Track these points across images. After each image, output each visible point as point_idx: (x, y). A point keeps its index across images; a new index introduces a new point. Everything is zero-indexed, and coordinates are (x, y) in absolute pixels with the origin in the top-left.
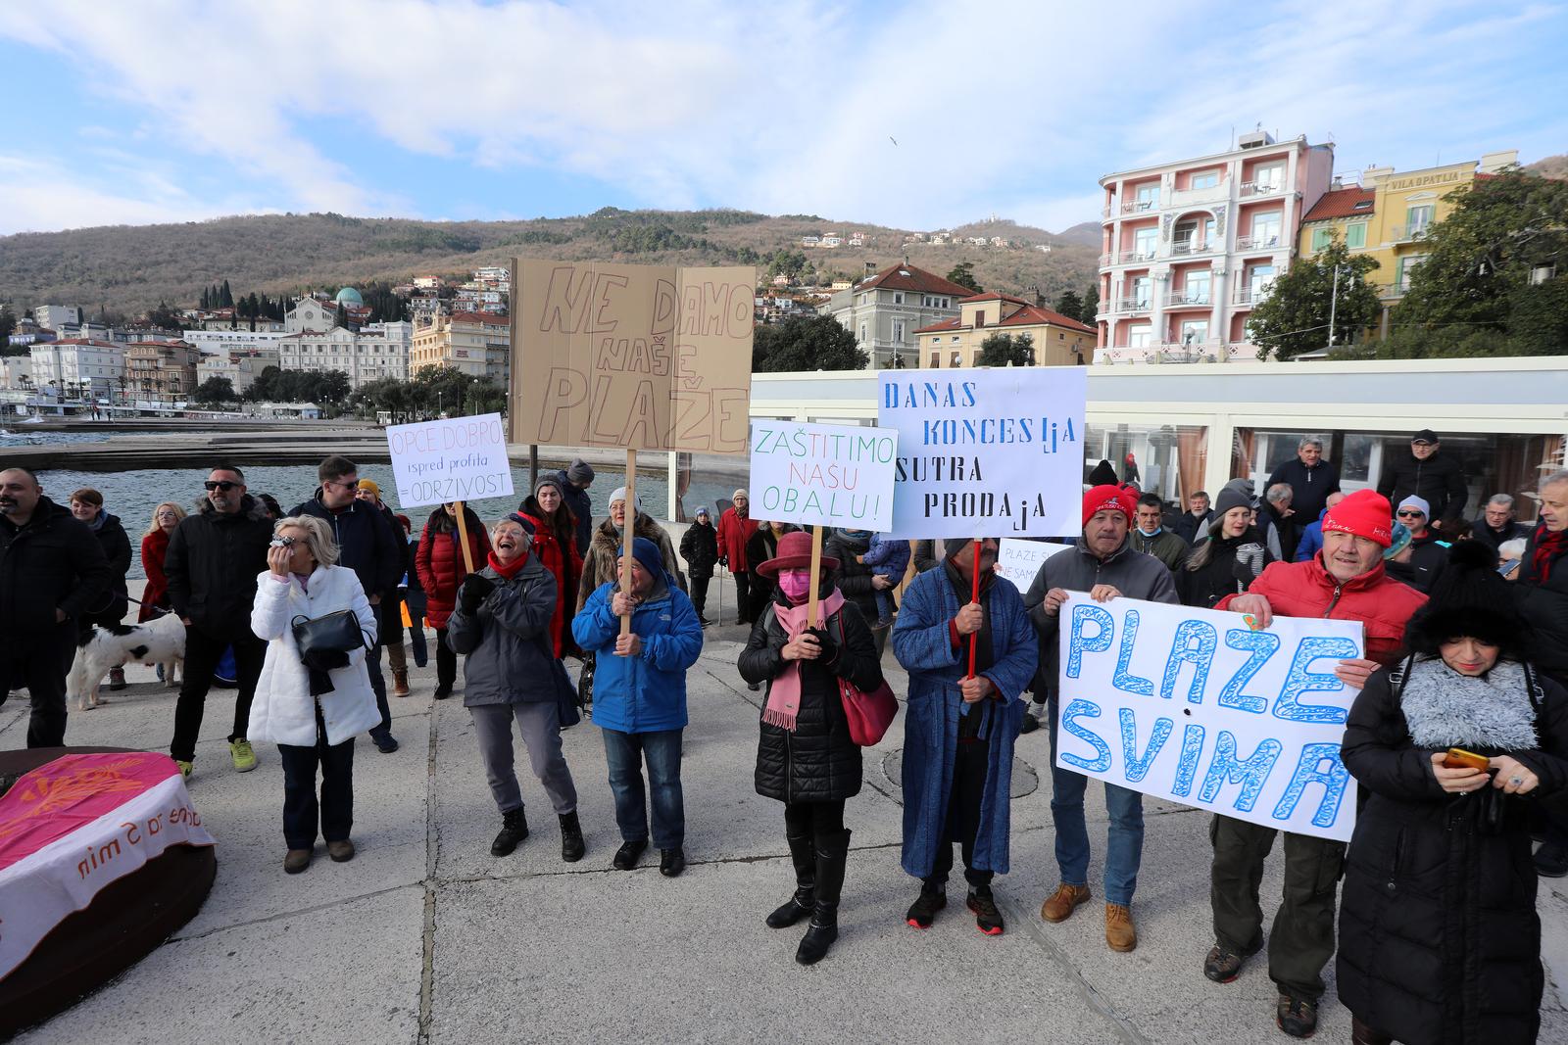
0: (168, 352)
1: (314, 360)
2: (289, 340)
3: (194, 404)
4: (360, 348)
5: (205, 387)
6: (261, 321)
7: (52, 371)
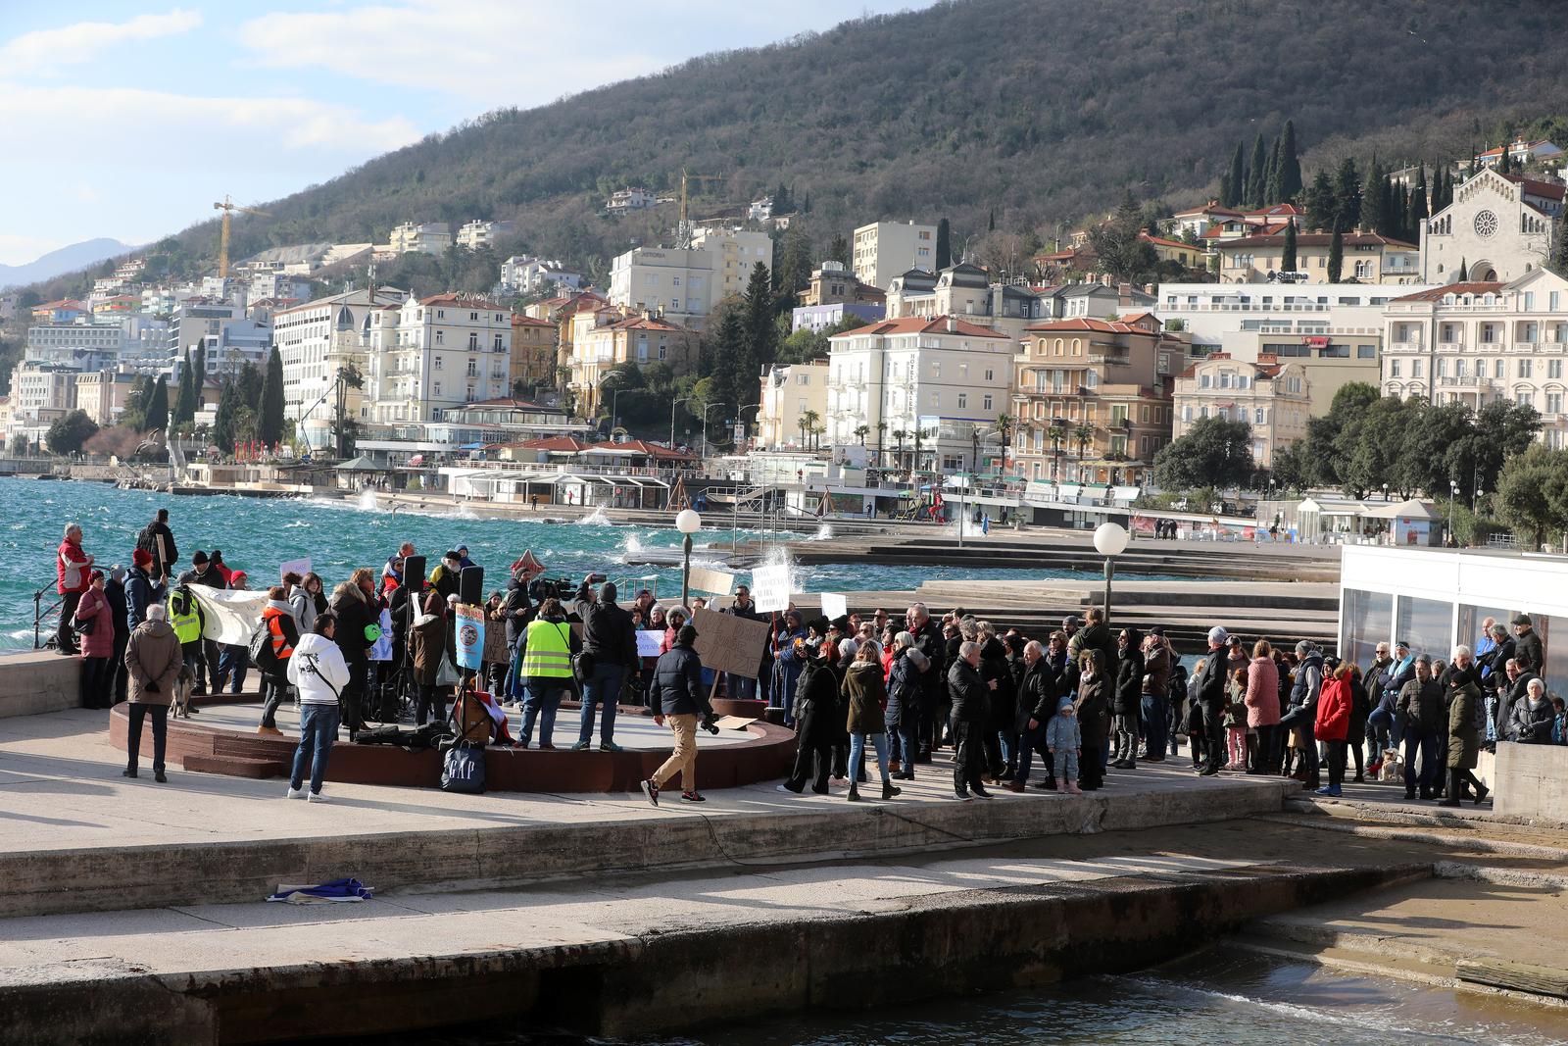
0: (1115, 346)
1: (1470, 365)
2: (1407, 307)
3: (1157, 492)
5: (1188, 448)
6: (1360, 246)
7: (866, 401)
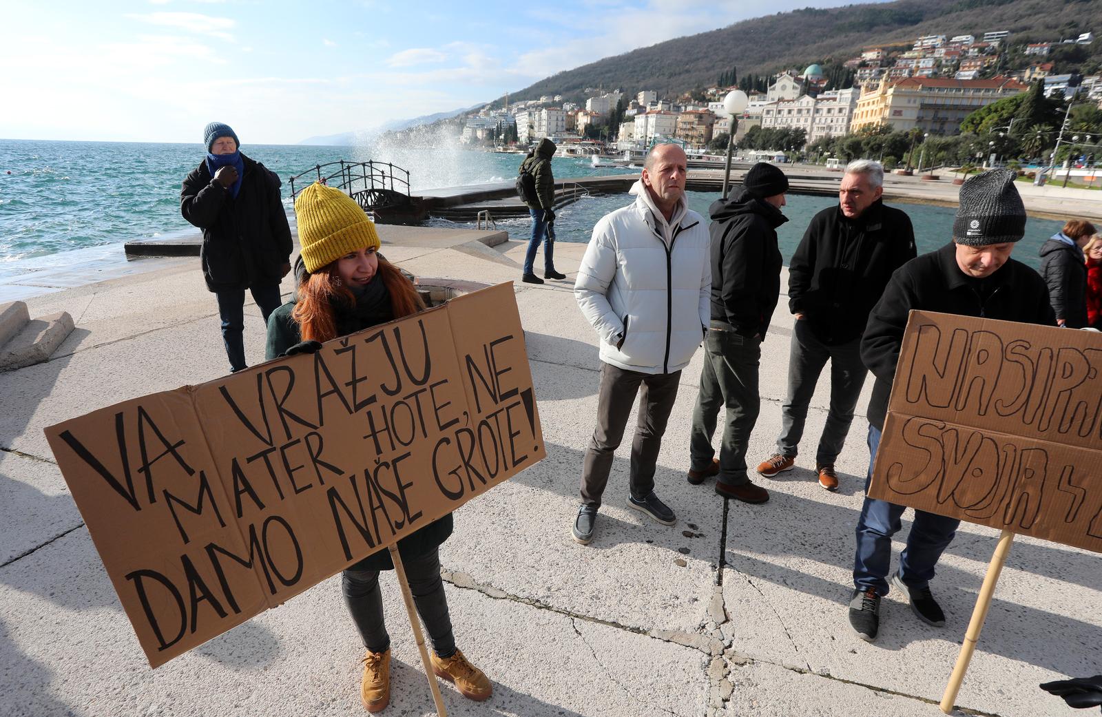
0: (700, 117)
2: (770, 106)
3: (709, 151)
4: (817, 111)
6: (754, 94)
7: (643, 130)
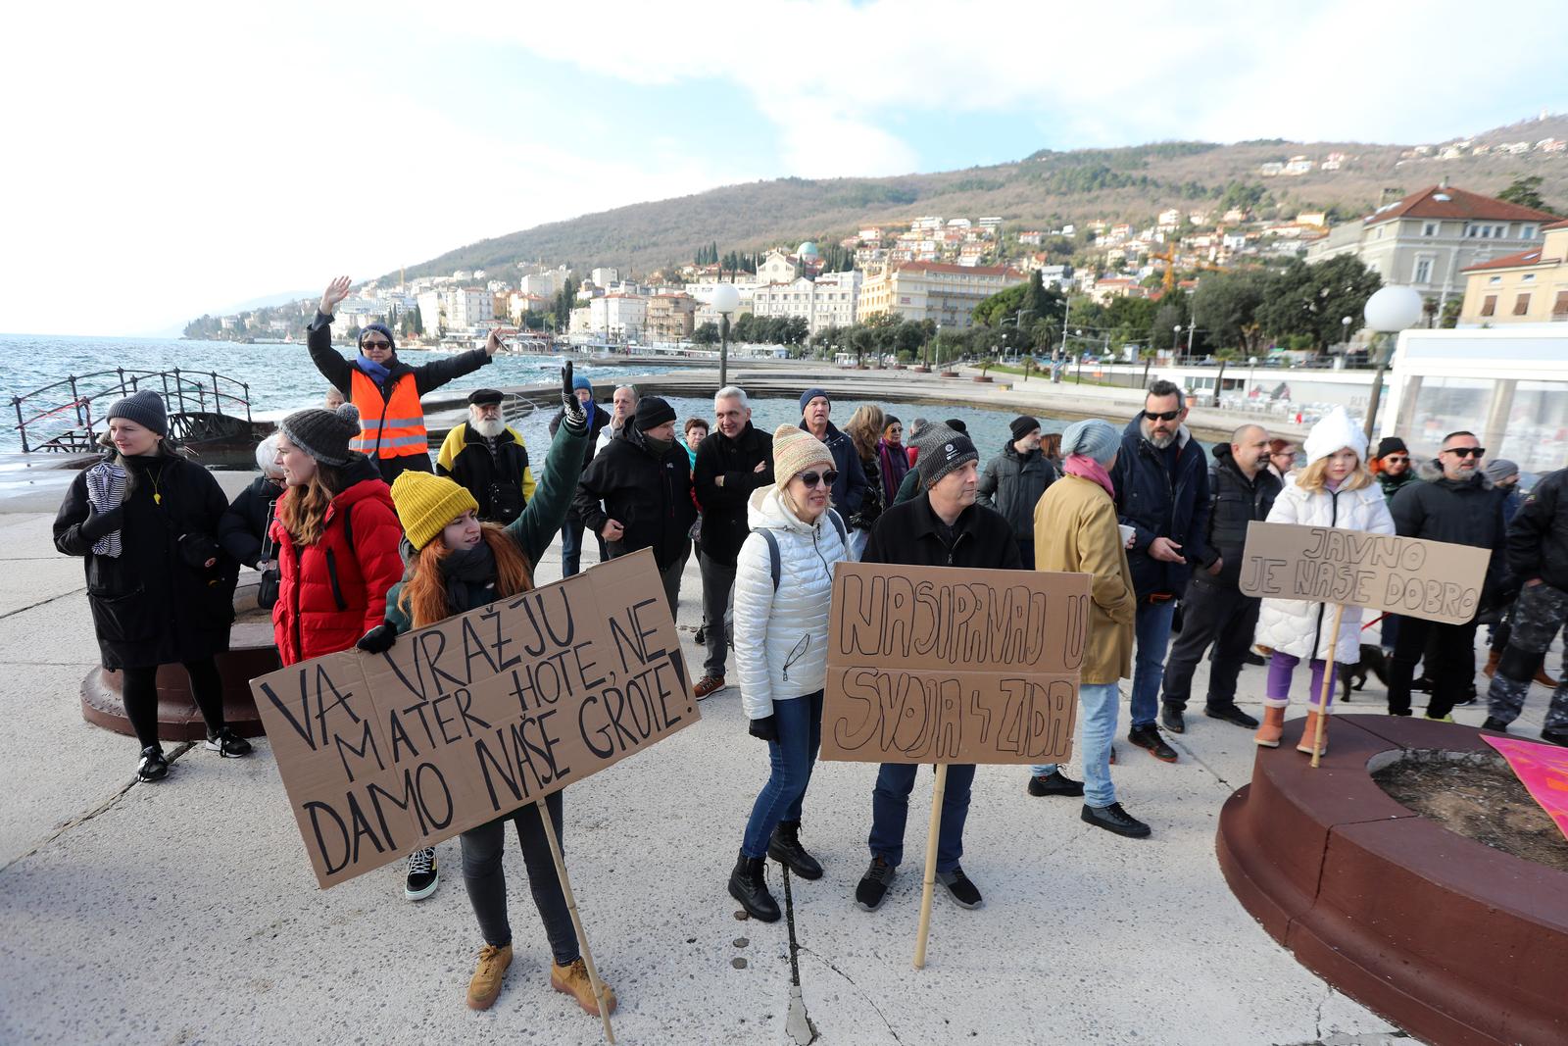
0: (676, 302)
1: (780, 307)
2: (762, 290)
4: (817, 296)
5: (700, 331)
6: (740, 275)
7: (602, 319)
